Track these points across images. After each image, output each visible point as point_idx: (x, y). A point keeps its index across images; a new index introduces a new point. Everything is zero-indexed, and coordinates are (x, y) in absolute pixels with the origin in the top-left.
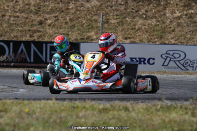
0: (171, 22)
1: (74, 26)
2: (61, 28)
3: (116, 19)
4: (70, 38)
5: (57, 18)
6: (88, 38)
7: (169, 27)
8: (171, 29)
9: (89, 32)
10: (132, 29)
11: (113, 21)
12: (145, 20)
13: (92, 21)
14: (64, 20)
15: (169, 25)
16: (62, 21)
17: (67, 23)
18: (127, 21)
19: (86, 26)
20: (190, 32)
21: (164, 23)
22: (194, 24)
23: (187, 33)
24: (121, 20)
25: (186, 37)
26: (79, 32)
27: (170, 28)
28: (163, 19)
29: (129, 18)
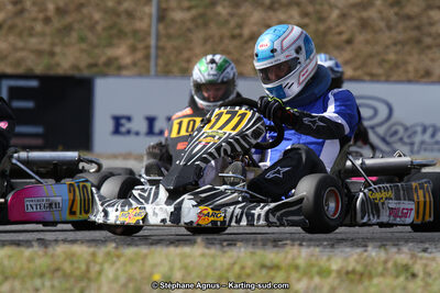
0: (343, 16)
1: (68, 29)
2: (31, 35)
3: (189, 9)
4: (58, 65)
5: (19, 7)
6: (110, 62)
7: (338, 30)
8: (344, 37)
9: (110, 45)
10: (233, 37)
11: (178, 15)
12: (271, 13)
13: (118, 15)
14: (40, 11)
15: (338, 25)
16: (34, 14)
17: (47, 20)
18: (219, 14)
19: (104, 29)
20: (395, 44)
21: (321, 19)
22: (408, 23)
23: (387, 47)
24: (200, 10)
25: (384, 61)
26: (84, 46)
27: (340, 33)
28: (318, 7)
29: (224, 7)
